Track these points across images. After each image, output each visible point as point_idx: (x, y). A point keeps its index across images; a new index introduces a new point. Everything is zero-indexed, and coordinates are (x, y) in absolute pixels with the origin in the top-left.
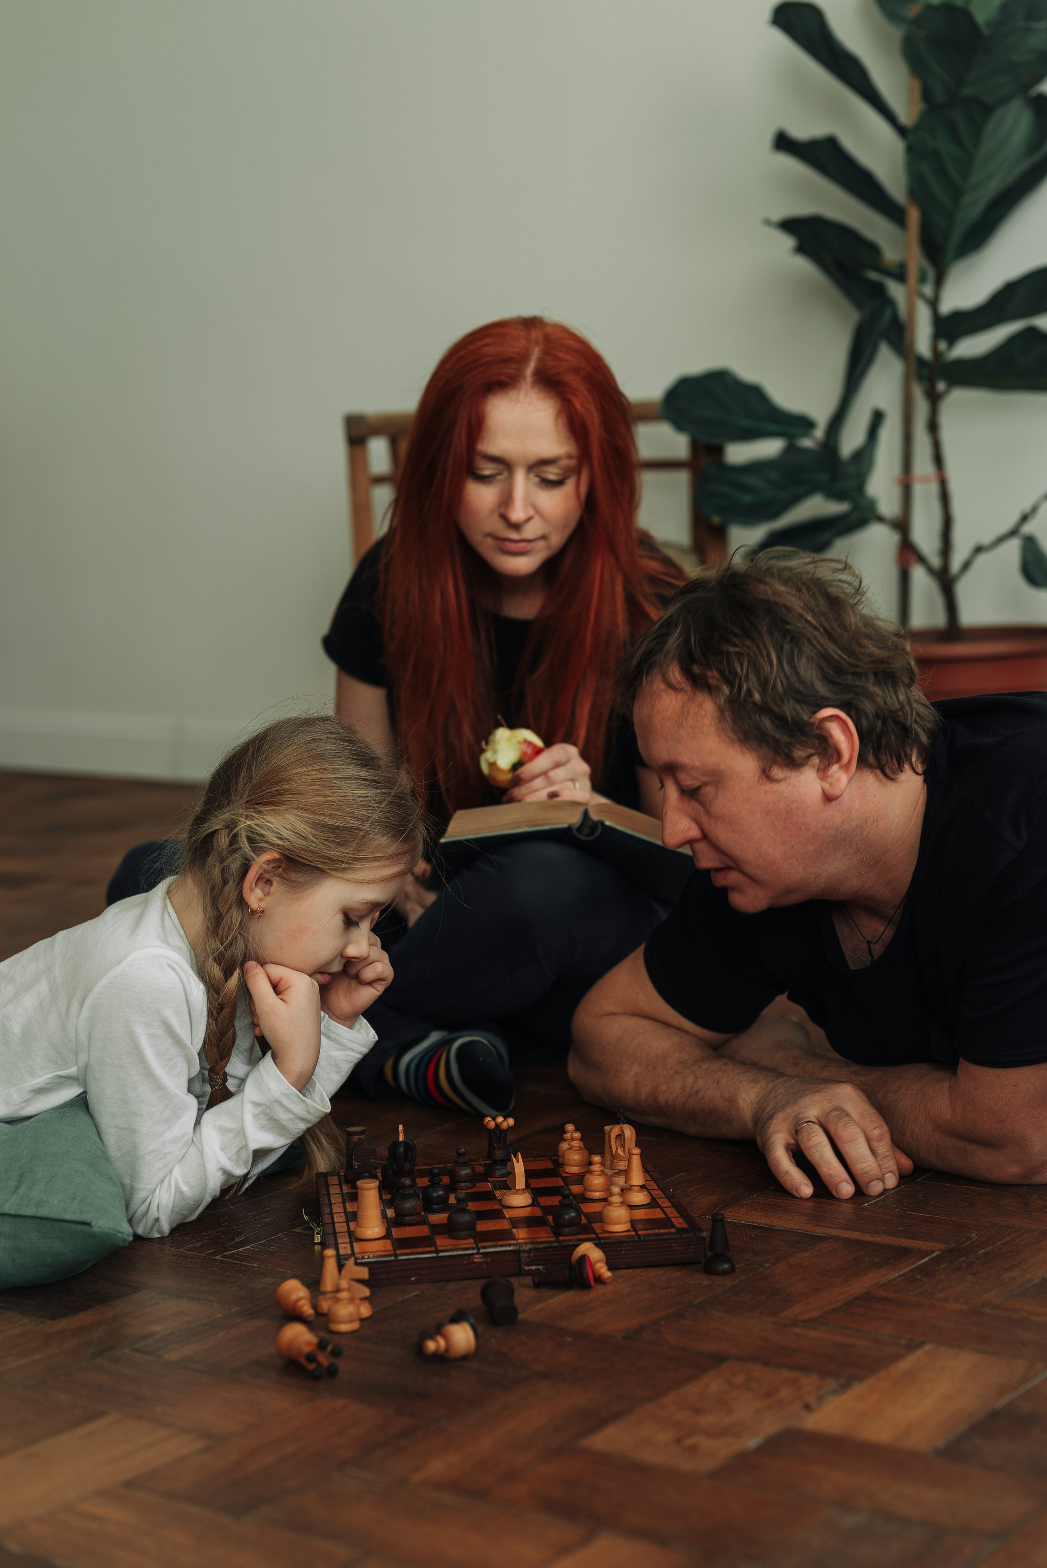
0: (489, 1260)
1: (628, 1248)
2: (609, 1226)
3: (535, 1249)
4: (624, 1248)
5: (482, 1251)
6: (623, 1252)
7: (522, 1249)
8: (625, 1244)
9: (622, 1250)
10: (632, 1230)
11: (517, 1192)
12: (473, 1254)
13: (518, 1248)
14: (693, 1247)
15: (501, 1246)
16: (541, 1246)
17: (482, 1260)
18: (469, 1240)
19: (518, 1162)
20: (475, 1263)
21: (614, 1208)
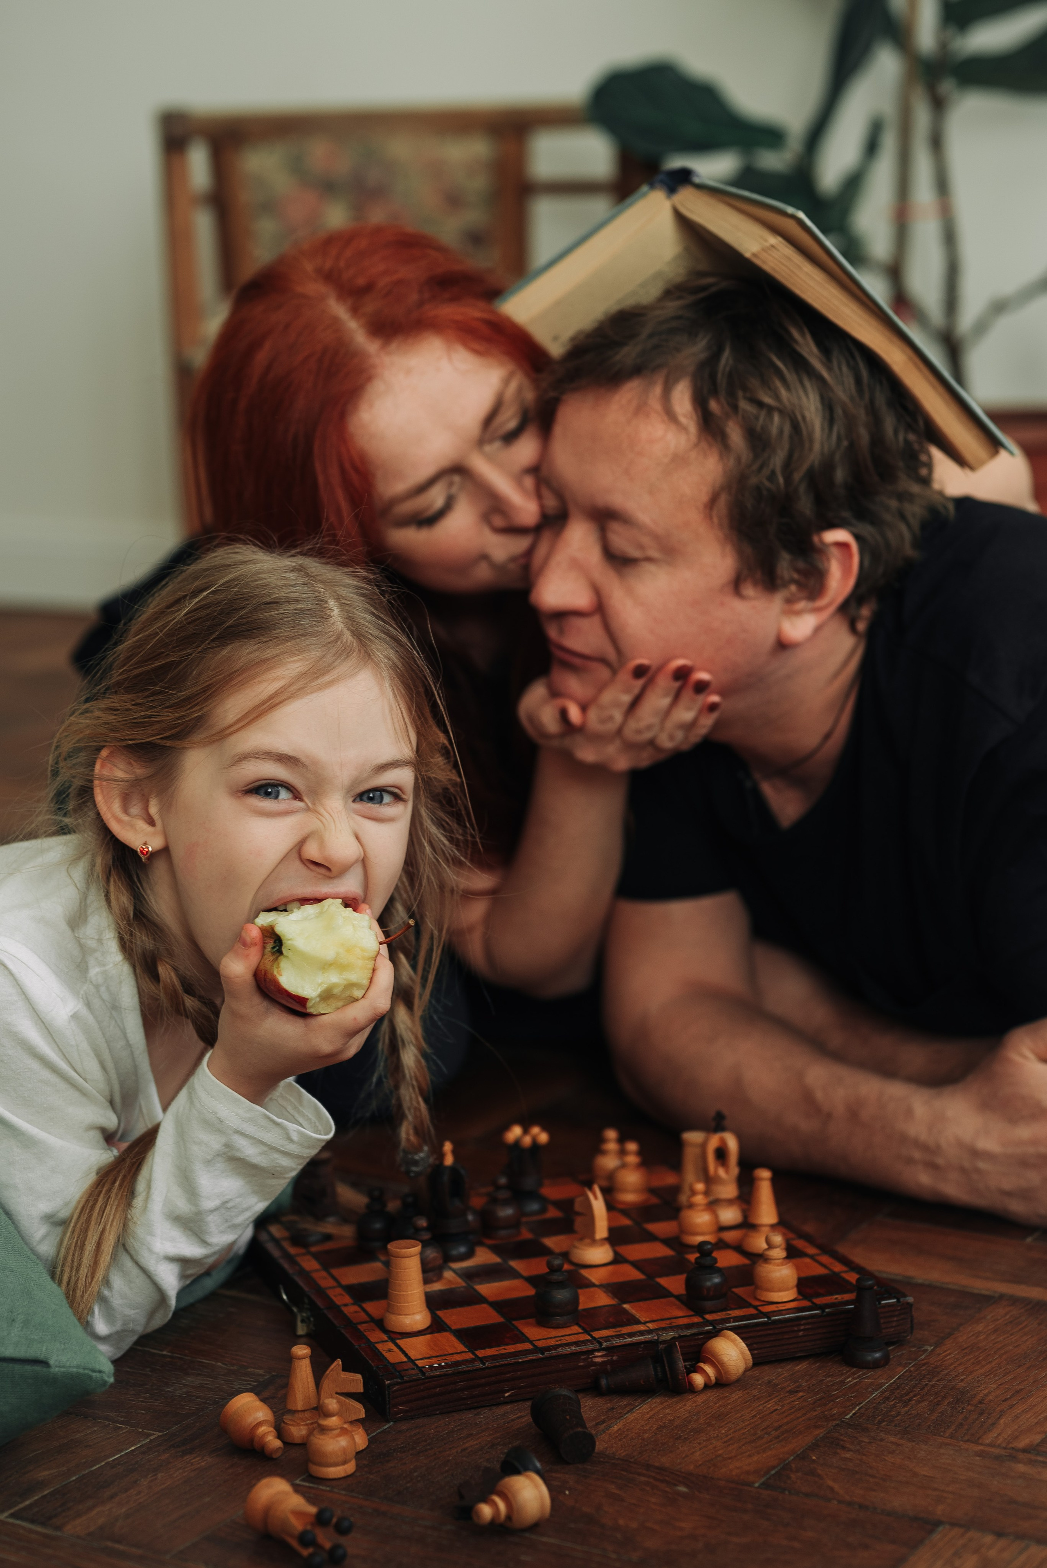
0: (615, 1358)
1: (807, 1327)
2: (765, 1293)
3: (680, 1337)
4: (802, 1327)
5: (605, 1344)
6: (801, 1333)
7: (662, 1339)
8: (803, 1322)
9: (800, 1331)
10: (801, 1297)
11: (594, 1242)
12: (592, 1351)
13: (656, 1338)
14: (895, 1319)
15: (631, 1335)
16: (688, 1332)
17: (606, 1359)
18: (573, 1328)
19: (596, 1198)
20: (595, 1364)
21: (777, 1268)
